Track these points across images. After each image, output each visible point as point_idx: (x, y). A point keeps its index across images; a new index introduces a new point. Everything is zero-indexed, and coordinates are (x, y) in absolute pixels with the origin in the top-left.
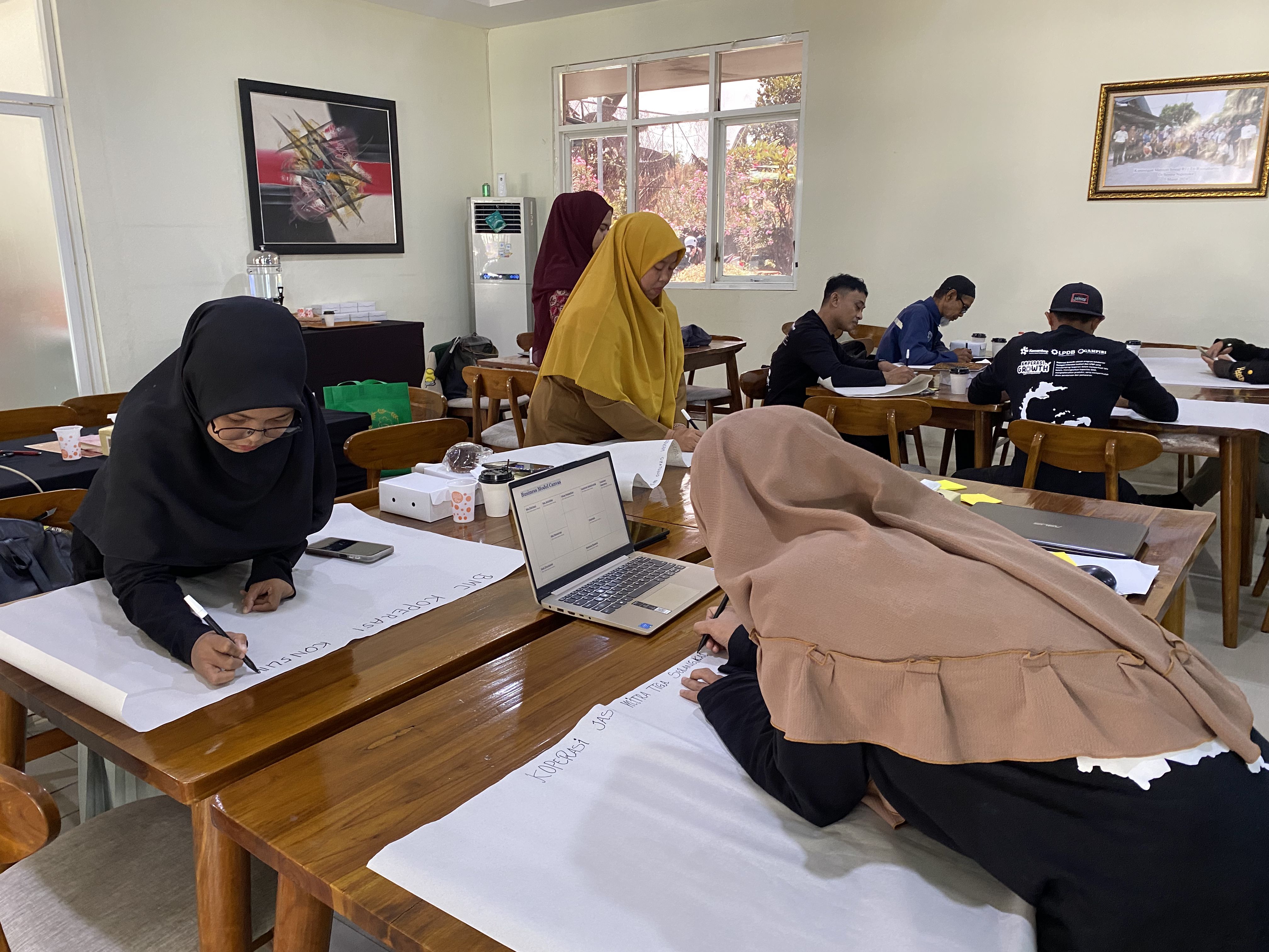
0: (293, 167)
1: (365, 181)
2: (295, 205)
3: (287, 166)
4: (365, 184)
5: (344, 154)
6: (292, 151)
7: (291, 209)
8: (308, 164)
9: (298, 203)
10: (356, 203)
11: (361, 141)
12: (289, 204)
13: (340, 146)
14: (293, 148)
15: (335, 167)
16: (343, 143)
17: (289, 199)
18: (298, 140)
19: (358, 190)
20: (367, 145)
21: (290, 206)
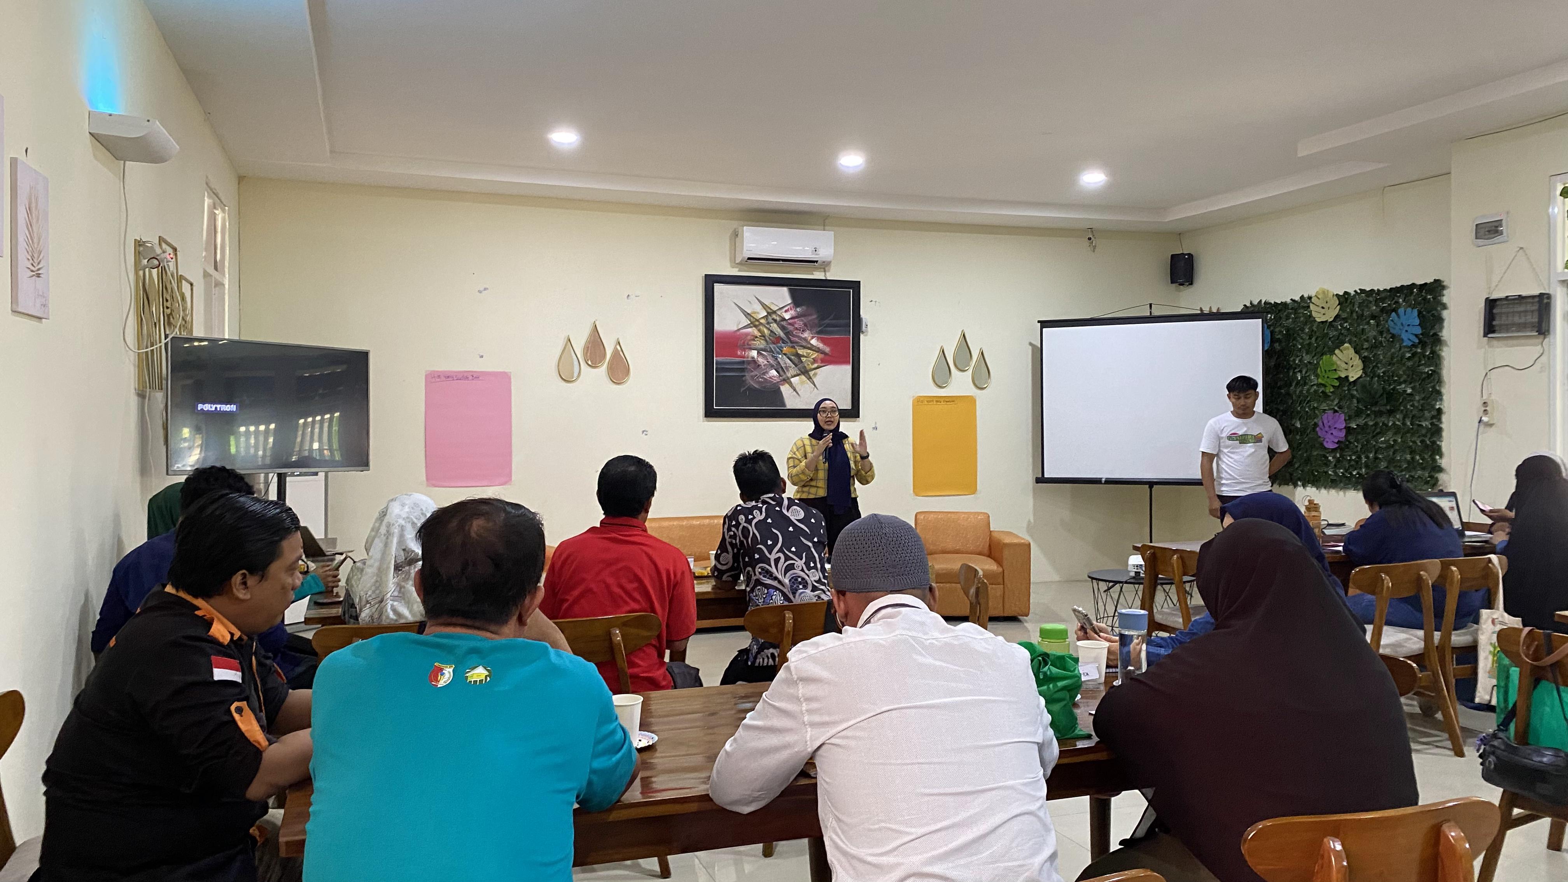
0: (750, 343)
1: (823, 352)
2: (748, 376)
3: (744, 343)
4: (821, 356)
5: (803, 331)
6: (750, 330)
7: (744, 378)
8: (766, 340)
9: (752, 374)
10: (811, 373)
11: (822, 318)
12: (743, 374)
13: (799, 323)
14: (751, 327)
15: (792, 342)
16: (802, 321)
17: (743, 370)
18: (758, 321)
19: (815, 361)
20: (827, 321)
21: (744, 376)
